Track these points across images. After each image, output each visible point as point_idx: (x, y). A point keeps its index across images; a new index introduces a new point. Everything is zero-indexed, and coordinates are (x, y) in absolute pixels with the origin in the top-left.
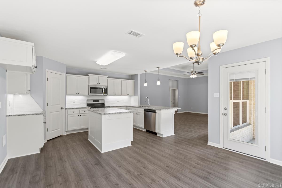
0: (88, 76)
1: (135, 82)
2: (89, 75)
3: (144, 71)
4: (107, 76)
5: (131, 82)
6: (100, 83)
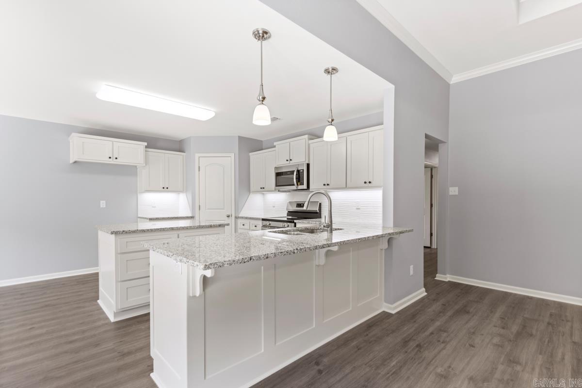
0: (275, 147)
2: (275, 143)
6: (291, 160)
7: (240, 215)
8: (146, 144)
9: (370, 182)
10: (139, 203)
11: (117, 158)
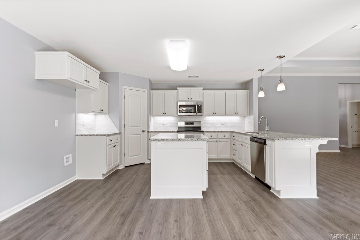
0: (177, 90)
1: (249, 92)
2: (177, 88)
3: (259, 70)
4: (203, 88)
5: (242, 94)
6: (191, 99)
7: (150, 130)
8: (99, 73)
9: (238, 113)
10: (77, 123)
11: (89, 82)
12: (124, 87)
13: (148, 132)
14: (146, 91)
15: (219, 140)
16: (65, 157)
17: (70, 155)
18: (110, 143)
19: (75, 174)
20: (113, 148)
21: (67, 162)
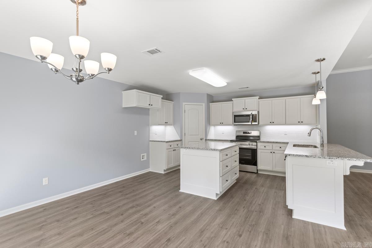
0: (232, 101)
2: (233, 99)
4: (258, 97)
6: (246, 109)
7: (208, 139)
8: (162, 96)
10: (150, 132)
11: (152, 105)
12: (184, 103)
13: (206, 140)
14: (204, 104)
15: (274, 151)
16: (142, 155)
17: (145, 154)
18: (170, 147)
19: (149, 168)
20: (173, 151)
21: (143, 158)
